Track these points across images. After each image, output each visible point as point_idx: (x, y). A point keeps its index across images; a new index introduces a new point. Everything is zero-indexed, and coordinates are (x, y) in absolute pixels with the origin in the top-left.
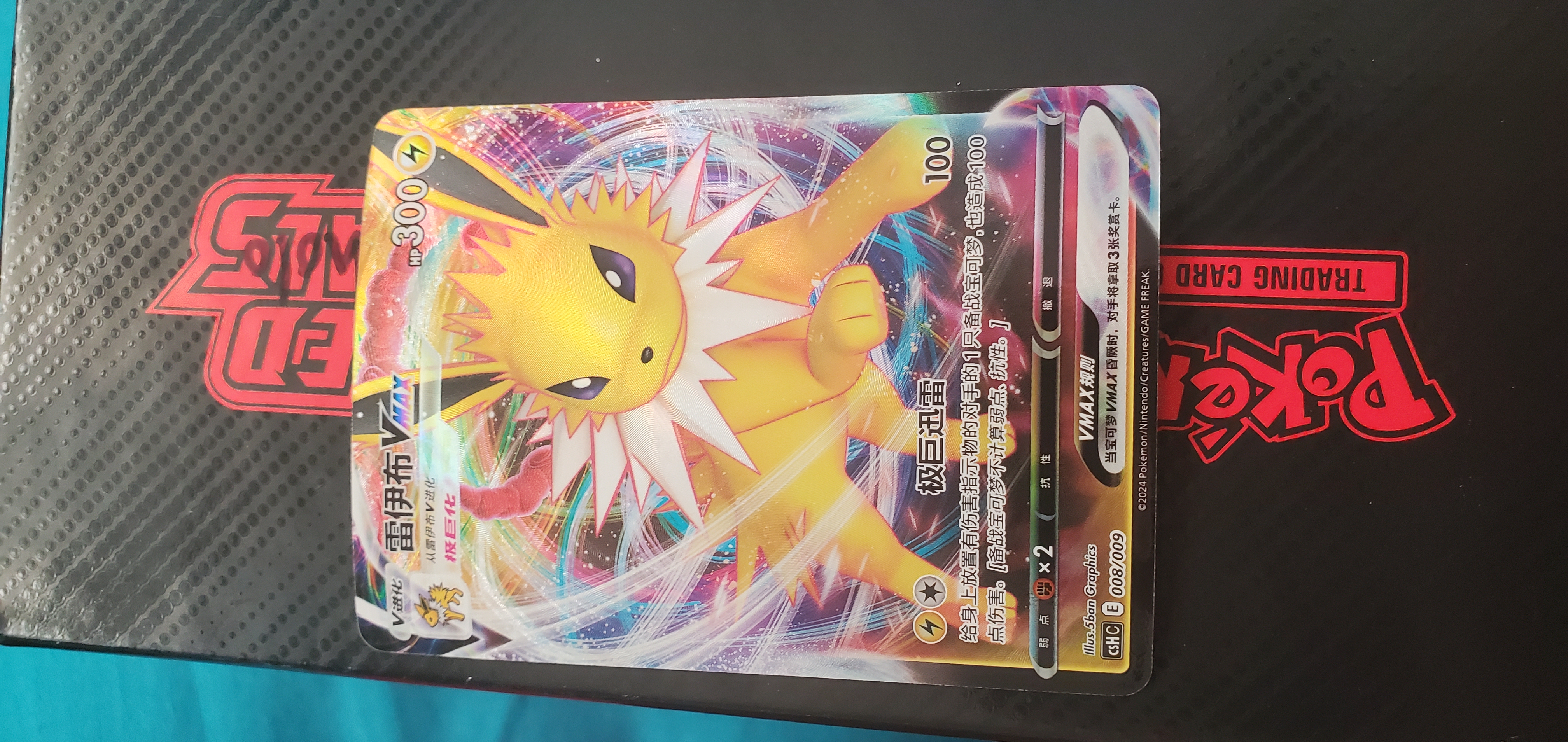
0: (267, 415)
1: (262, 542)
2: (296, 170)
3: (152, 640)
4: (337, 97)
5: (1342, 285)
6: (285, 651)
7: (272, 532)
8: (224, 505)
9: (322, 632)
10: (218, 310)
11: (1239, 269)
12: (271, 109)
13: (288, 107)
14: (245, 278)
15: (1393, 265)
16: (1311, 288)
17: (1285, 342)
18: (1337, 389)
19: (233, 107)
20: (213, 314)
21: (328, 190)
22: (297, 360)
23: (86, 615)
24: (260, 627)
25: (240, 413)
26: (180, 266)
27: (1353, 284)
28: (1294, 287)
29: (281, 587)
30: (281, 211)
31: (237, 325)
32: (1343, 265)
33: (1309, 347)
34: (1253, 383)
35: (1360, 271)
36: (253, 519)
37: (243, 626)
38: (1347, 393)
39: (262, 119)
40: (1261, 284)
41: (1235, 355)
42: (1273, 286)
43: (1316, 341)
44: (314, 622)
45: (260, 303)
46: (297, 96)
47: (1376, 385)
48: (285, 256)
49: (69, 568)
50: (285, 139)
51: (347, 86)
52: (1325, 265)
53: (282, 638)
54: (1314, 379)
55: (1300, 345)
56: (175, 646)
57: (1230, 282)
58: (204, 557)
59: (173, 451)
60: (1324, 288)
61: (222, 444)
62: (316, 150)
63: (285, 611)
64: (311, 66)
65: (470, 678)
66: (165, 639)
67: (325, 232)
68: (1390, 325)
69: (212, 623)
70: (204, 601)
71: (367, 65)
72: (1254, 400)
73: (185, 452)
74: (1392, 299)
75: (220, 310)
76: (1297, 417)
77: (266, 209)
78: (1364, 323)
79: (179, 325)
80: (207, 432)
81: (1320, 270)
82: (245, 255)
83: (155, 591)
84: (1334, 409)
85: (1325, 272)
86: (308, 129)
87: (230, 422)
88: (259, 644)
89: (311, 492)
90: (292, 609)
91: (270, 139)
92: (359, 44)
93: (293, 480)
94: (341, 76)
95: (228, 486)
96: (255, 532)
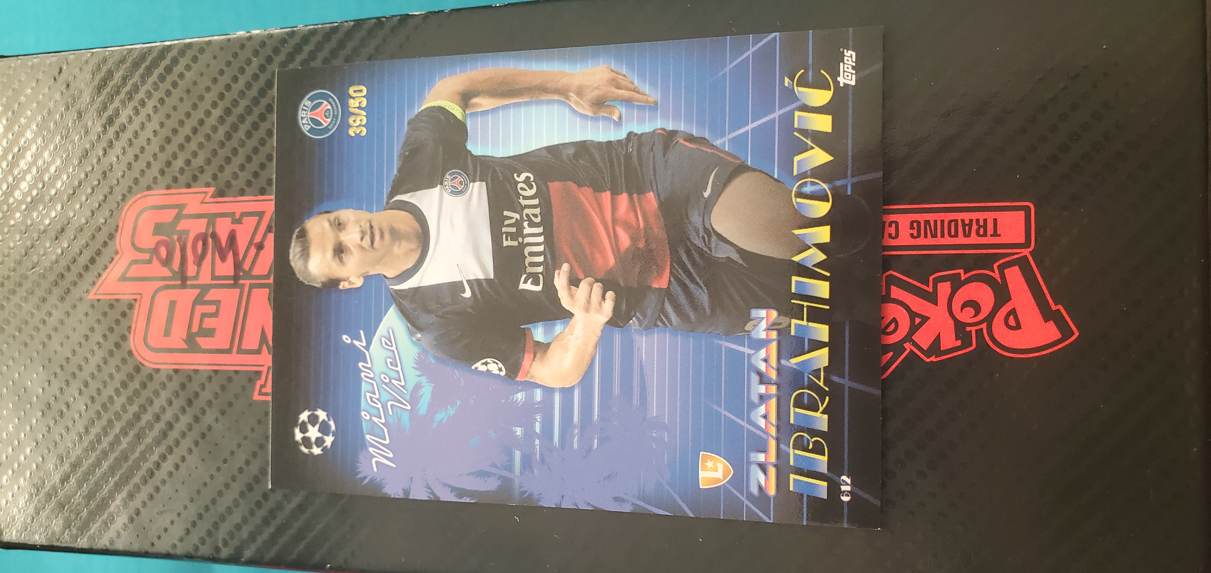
0: (176, 371)
1: (177, 467)
2: (189, 186)
3: (103, 542)
4: (215, 129)
5: (982, 231)
6: (197, 549)
7: (183, 459)
8: (149, 440)
9: (222, 534)
10: (138, 294)
11: (897, 223)
12: (168, 140)
13: (180, 139)
14: (157, 269)
15: (1022, 213)
16: (956, 235)
17: (937, 281)
18: (981, 317)
19: (141, 141)
20: (135, 297)
21: (212, 200)
22: (195, 329)
23: (57, 525)
24: (178, 531)
25: (158, 371)
26: (111, 262)
27: (990, 231)
28: (943, 236)
29: (192, 500)
30: (178, 217)
31: (152, 304)
32: (980, 216)
33: (957, 284)
34: (913, 315)
35: (995, 220)
36: (170, 450)
37: (166, 530)
38: (989, 319)
39: (162, 149)
40: (915, 235)
41: (896, 293)
42: (926, 237)
43: (963, 278)
44: (216, 525)
45: (168, 287)
46: (186, 130)
47: (1013, 312)
48: (183, 250)
49: (44, 491)
50: (179, 163)
51: (222, 120)
52: (967, 216)
53: (194, 539)
54: (962, 311)
55: (949, 283)
56: (120, 546)
57: (890, 235)
58: (136, 479)
59: (111, 399)
60: (967, 235)
61: (146, 394)
62: (202, 171)
63: (195, 518)
64: (195, 106)
65: (329, 565)
66: (112, 542)
67: (211, 231)
68: (1022, 263)
69: (144, 528)
70: (138, 513)
71: (235, 103)
72: (914, 328)
73: (119, 401)
74: (1022, 240)
75: (140, 294)
76: (949, 341)
77: (168, 216)
78: (1002, 261)
79: (111, 306)
80: (135, 385)
81: (963, 221)
82: (155, 251)
83: (103, 505)
84: (979, 332)
85: (967, 222)
86: (195, 154)
87: (150, 377)
88: (178, 543)
89: (210, 428)
90: (200, 516)
91: (169, 164)
92: (228, 87)
93: (197, 419)
94: (217, 113)
95: (150, 426)
96: (172, 460)
